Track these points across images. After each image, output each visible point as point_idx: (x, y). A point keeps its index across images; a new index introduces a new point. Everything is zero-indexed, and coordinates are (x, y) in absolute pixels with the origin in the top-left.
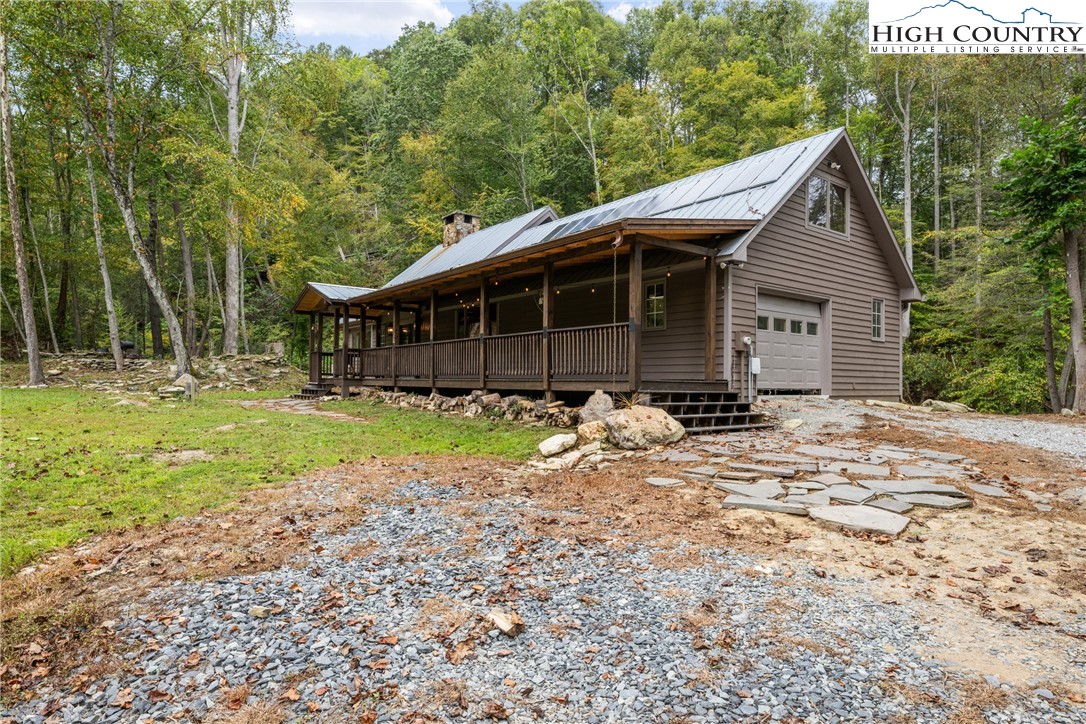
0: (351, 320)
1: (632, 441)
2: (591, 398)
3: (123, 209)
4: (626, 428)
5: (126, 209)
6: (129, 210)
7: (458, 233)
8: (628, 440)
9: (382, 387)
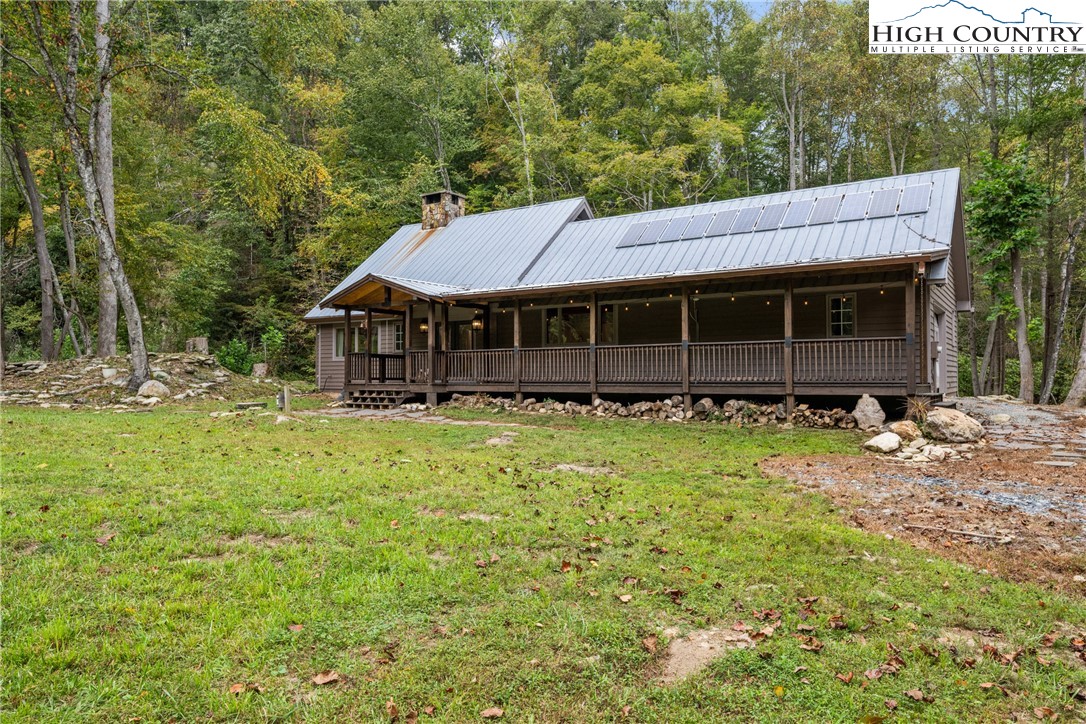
0: (354, 313)
1: (961, 436)
2: (860, 401)
3: (83, 167)
4: (953, 425)
5: (87, 166)
6: (90, 169)
7: (446, 215)
8: (957, 435)
9: (488, 393)
